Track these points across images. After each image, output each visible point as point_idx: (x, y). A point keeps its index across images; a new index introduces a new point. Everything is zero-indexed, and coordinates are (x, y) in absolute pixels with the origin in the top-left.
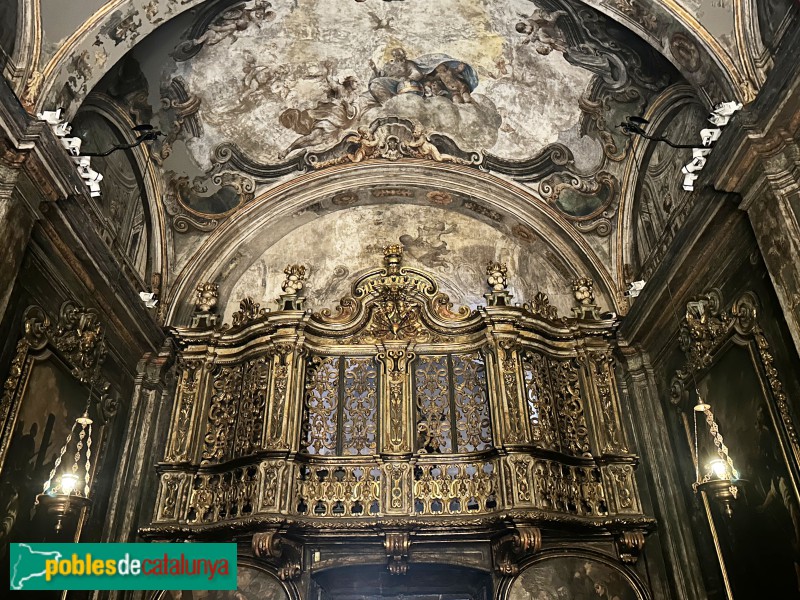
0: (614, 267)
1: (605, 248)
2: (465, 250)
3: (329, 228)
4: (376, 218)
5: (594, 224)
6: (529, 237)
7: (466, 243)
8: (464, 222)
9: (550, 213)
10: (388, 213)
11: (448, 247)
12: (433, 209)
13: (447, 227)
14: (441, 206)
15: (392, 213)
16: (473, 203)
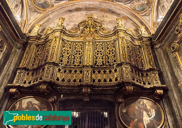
0: (150, 23)
1: (148, 19)
2: (110, 21)
3: (73, 16)
4: (86, 14)
5: (145, 13)
6: (127, 19)
7: (110, 20)
8: (109, 15)
9: (133, 12)
10: (89, 13)
11: (105, 21)
12: (101, 12)
13: (105, 16)
14: (103, 11)
15: (90, 13)
16: (112, 11)
